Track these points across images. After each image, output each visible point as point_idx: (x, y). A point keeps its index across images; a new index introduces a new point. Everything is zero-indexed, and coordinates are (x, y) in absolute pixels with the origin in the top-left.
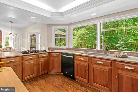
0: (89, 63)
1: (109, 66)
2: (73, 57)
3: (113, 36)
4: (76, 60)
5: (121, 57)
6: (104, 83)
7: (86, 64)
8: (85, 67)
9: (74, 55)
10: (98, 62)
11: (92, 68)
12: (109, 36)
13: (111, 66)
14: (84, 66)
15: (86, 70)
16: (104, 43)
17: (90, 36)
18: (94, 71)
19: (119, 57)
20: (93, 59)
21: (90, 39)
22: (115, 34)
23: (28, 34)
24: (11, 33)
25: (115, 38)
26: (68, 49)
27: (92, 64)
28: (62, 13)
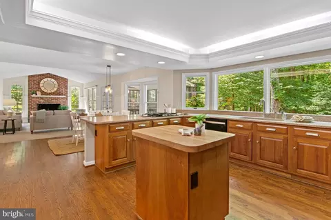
0: (252, 131)
1: (284, 134)
2: (224, 123)
3: (299, 86)
4: (231, 127)
5: (302, 122)
6: (277, 158)
7: (247, 133)
8: (247, 138)
9: (226, 121)
10: (267, 129)
11: (258, 137)
12: (289, 87)
13: (287, 133)
14: (245, 136)
15: (247, 141)
16: (275, 103)
17: (240, 85)
18: (260, 143)
19: (300, 122)
20: (258, 125)
21: (241, 94)
22: (306, 80)
23: (126, 85)
24: (109, 86)
25: (307, 90)
27: (258, 132)
28: (208, 55)
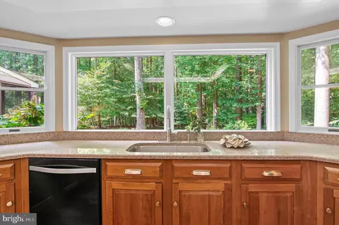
0: (162, 181)
1: (225, 179)
3: (157, 97)
4: (112, 178)
7: (151, 186)
8: (150, 197)
10: (195, 173)
11: (175, 194)
13: (230, 176)
14: (146, 195)
16: (140, 112)
17: (106, 93)
18: (180, 204)
20: (176, 165)
25: (161, 101)
26: (59, 136)
27: (174, 181)
